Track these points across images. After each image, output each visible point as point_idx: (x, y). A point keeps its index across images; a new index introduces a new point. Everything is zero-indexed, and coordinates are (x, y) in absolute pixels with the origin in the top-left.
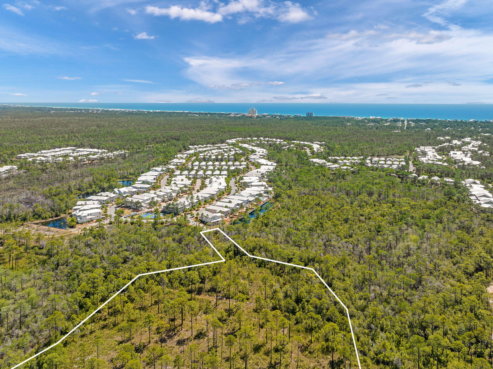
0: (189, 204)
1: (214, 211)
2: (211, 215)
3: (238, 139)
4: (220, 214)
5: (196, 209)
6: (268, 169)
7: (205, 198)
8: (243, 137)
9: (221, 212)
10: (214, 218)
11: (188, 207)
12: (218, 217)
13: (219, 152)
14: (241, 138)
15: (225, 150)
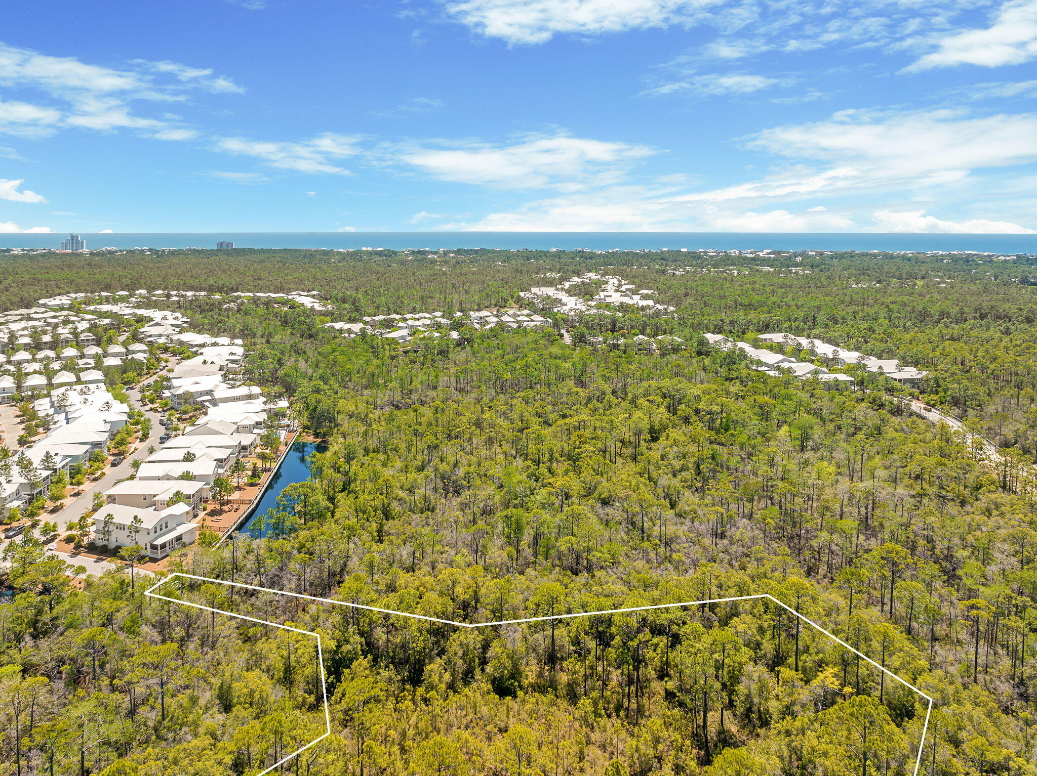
0: (18, 492)
1: (148, 501)
2: (149, 518)
3: (73, 295)
4: (181, 508)
5: (50, 505)
6: (231, 354)
7: (75, 458)
8: (86, 291)
9: (178, 497)
10: (163, 526)
11: (16, 503)
12: (179, 520)
13: (34, 327)
14: (83, 295)
15: (50, 320)
